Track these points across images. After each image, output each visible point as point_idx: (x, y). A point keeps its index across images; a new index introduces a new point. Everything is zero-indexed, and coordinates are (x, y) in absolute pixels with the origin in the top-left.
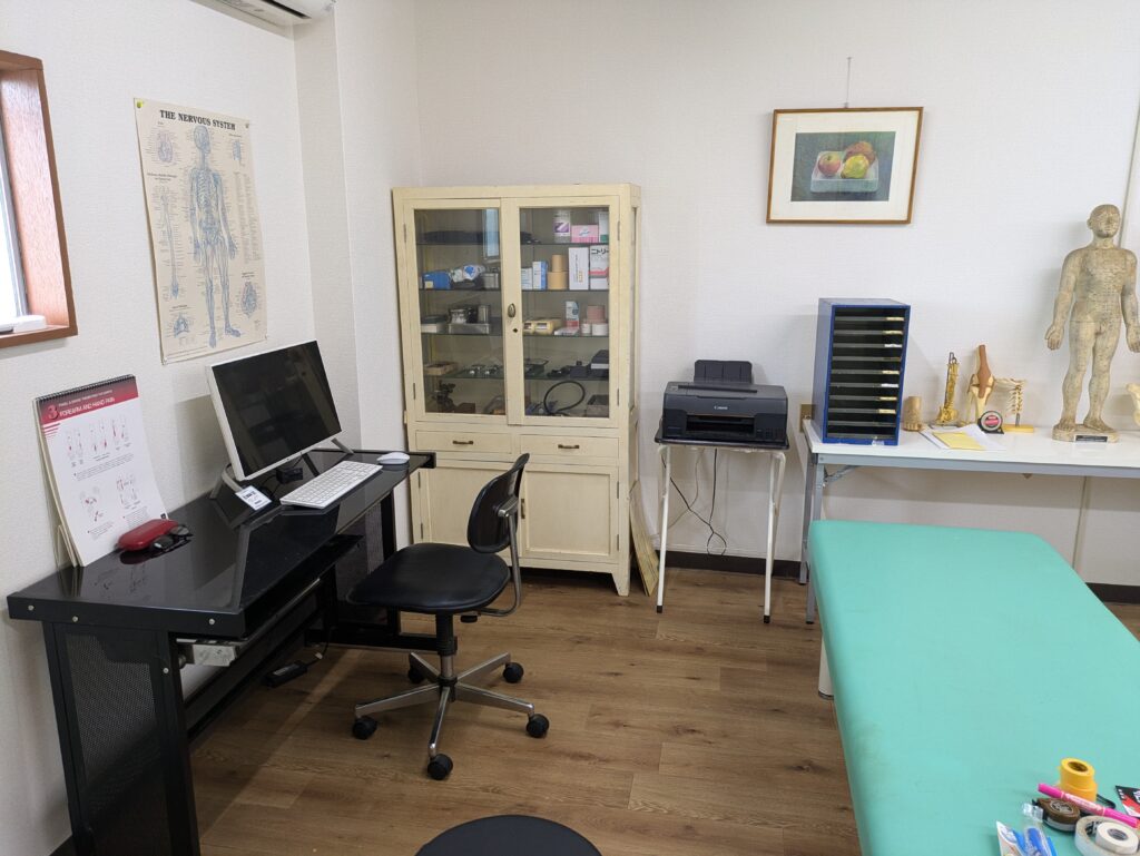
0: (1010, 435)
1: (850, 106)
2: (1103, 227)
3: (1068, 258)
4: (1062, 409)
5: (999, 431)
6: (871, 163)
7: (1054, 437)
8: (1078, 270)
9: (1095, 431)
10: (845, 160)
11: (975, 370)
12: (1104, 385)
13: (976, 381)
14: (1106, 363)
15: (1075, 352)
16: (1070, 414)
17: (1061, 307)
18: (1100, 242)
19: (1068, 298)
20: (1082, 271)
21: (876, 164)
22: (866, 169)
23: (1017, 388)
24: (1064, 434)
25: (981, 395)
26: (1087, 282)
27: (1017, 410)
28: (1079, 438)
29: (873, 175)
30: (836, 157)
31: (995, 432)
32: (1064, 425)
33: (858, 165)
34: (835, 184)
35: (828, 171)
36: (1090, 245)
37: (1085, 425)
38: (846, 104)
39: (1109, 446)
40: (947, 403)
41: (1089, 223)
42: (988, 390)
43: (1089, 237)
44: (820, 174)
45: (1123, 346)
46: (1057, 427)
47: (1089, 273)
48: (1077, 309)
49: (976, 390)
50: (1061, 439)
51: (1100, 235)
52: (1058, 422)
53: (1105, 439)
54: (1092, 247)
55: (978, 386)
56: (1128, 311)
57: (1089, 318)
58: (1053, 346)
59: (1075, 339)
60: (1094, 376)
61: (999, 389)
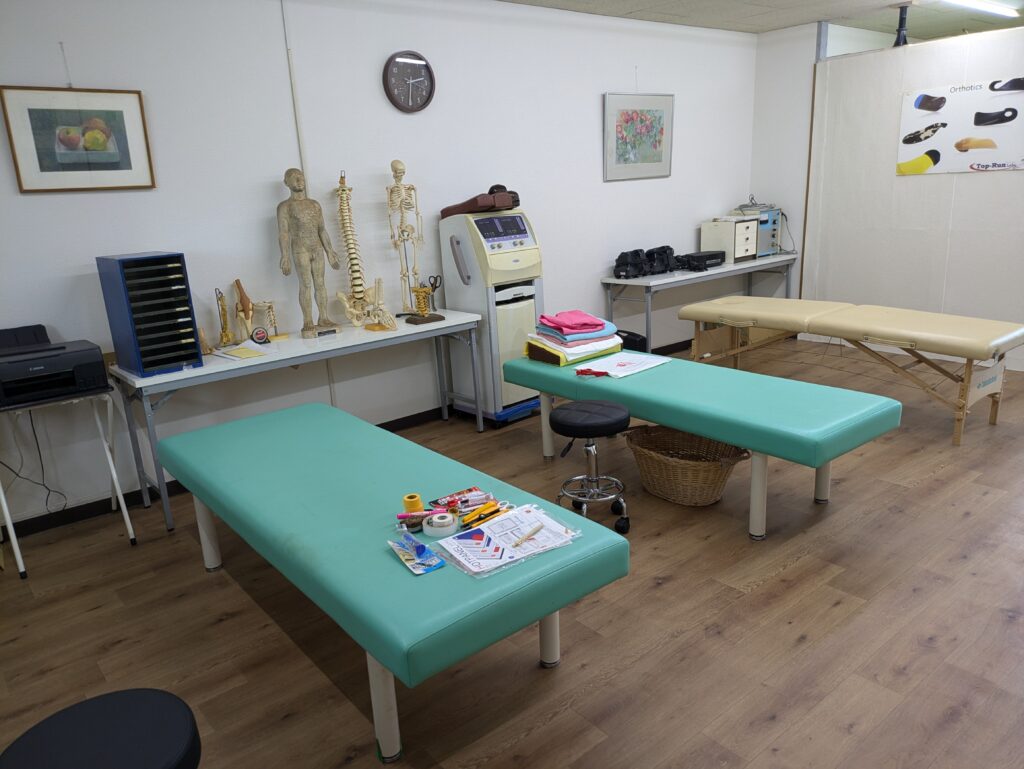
0: (275, 342)
1: (74, 86)
2: (295, 184)
3: (278, 208)
4: (302, 316)
5: (267, 341)
6: (108, 137)
7: (304, 337)
8: (287, 216)
9: (327, 329)
10: (83, 135)
11: (237, 299)
12: (324, 296)
13: (240, 307)
14: (321, 279)
15: (301, 275)
16: (309, 319)
17: (284, 244)
18: (296, 194)
19: (287, 238)
20: (291, 217)
21: (113, 138)
22: (105, 142)
23: (270, 307)
24: (310, 333)
25: (247, 317)
26: (296, 225)
27: (273, 324)
28: (320, 334)
29: (112, 147)
30: (74, 132)
31: (265, 342)
32: (307, 327)
33: (97, 139)
34: (79, 155)
35: (70, 145)
36: (290, 198)
37: (319, 325)
38: (70, 84)
39: (338, 335)
40: (224, 329)
41: (286, 182)
42: (251, 313)
43: (287, 193)
44: (62, 147)
45: (328, 268)
46: (303, 330)
47: (296, 218)
48: (294, 243)
49: (242, 314)
50: (308, 337)
51: (295, 190)
52: (302, 327)
53: (334, 331)
54: (291, 199)
55: (243, 311)
56: (325, 242)
57: (304, 249)
58: (286, 273)
59: (298, 265)
60: (316, 290)
61: (258, 312)
